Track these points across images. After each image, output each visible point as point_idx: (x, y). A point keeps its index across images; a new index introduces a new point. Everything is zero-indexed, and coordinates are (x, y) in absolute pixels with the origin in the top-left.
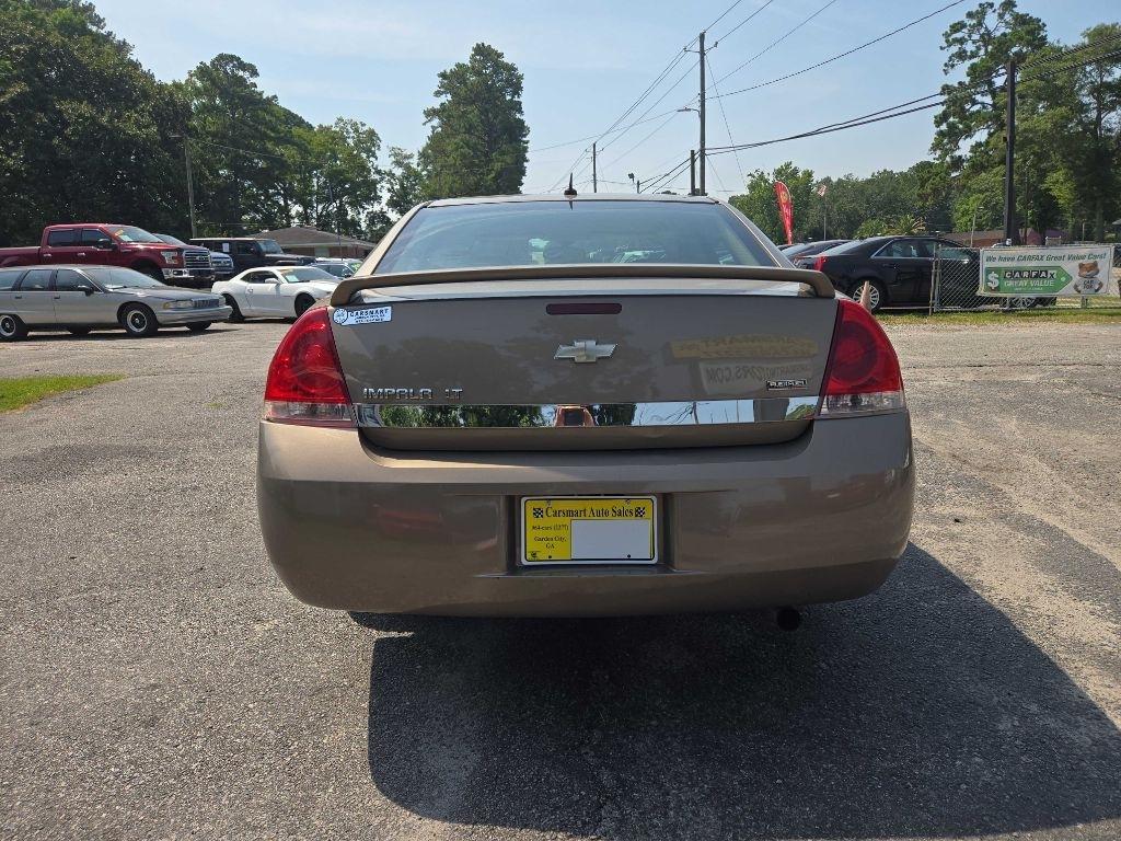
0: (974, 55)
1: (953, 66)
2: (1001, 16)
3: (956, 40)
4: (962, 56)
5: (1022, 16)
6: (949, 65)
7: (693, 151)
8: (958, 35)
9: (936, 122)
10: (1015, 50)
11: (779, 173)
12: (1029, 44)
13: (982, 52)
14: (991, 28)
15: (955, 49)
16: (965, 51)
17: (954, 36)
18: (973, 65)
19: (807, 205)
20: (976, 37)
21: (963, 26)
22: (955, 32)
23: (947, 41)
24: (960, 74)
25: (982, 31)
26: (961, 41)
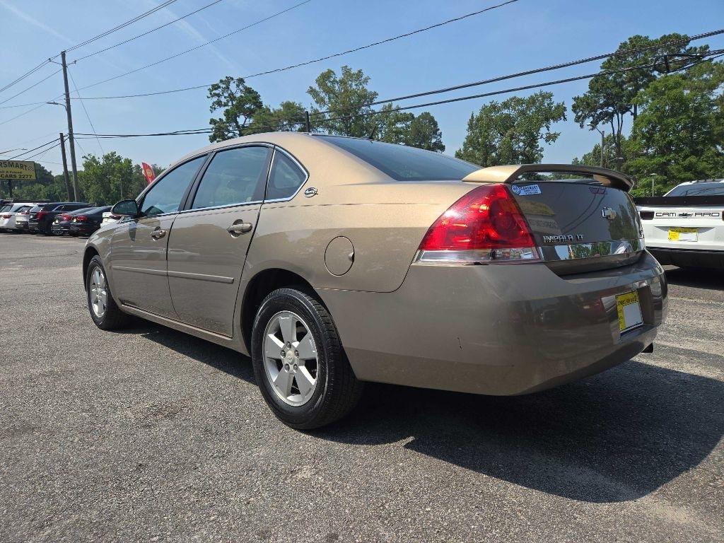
0: (226, 105)
1: (215, 109)
2: (238, 86)
3: (215, 95)
4: (219, 103)
5: (249, 88)
6: (213, 109)
7: (61, 134)
8: (217, 92)
9: (210, 139)
10: (248, 106)
11: (107, 158)
12: (254, 104)
13: (230, 104)
14: (234, 91)
15: (215, 99)
16: (221, 102)
17: (214, 92)
18: (227, 110)
19: (130, 181)
20: (226, 95)
21: (219, 87)
22: (216, 89)
23: (211, 94)
24: (220, 114)
25: (229, 92)
26: (218, 95)
